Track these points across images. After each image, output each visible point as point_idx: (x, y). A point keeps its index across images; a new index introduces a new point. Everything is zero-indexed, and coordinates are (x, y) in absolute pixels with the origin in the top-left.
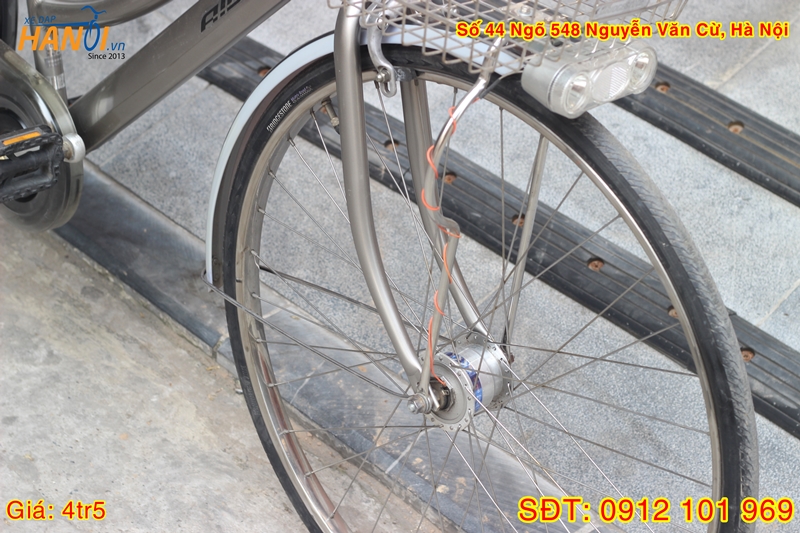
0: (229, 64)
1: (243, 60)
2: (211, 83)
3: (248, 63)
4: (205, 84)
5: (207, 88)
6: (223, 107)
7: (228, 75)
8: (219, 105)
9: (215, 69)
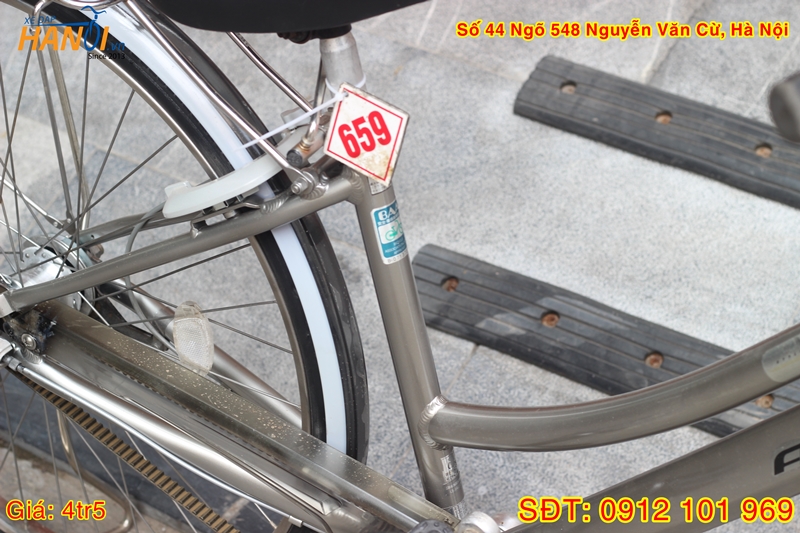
0: (498, 316)
1: (516, 308)
2: (478, 344)
3: (523, 311)
4: (470, 346)
5: (474, 351)
6: (508, 377)
7: (503, 333)
8: (502, 374)
9: (482, 325)
